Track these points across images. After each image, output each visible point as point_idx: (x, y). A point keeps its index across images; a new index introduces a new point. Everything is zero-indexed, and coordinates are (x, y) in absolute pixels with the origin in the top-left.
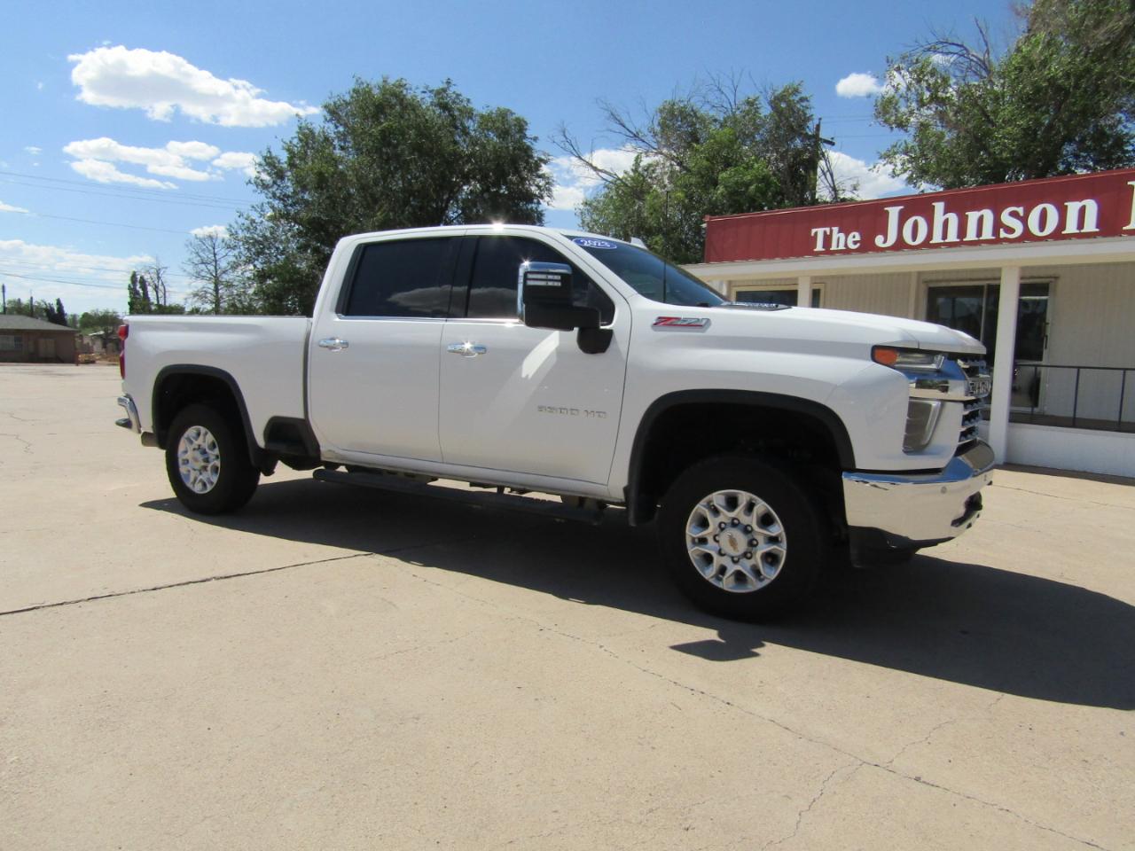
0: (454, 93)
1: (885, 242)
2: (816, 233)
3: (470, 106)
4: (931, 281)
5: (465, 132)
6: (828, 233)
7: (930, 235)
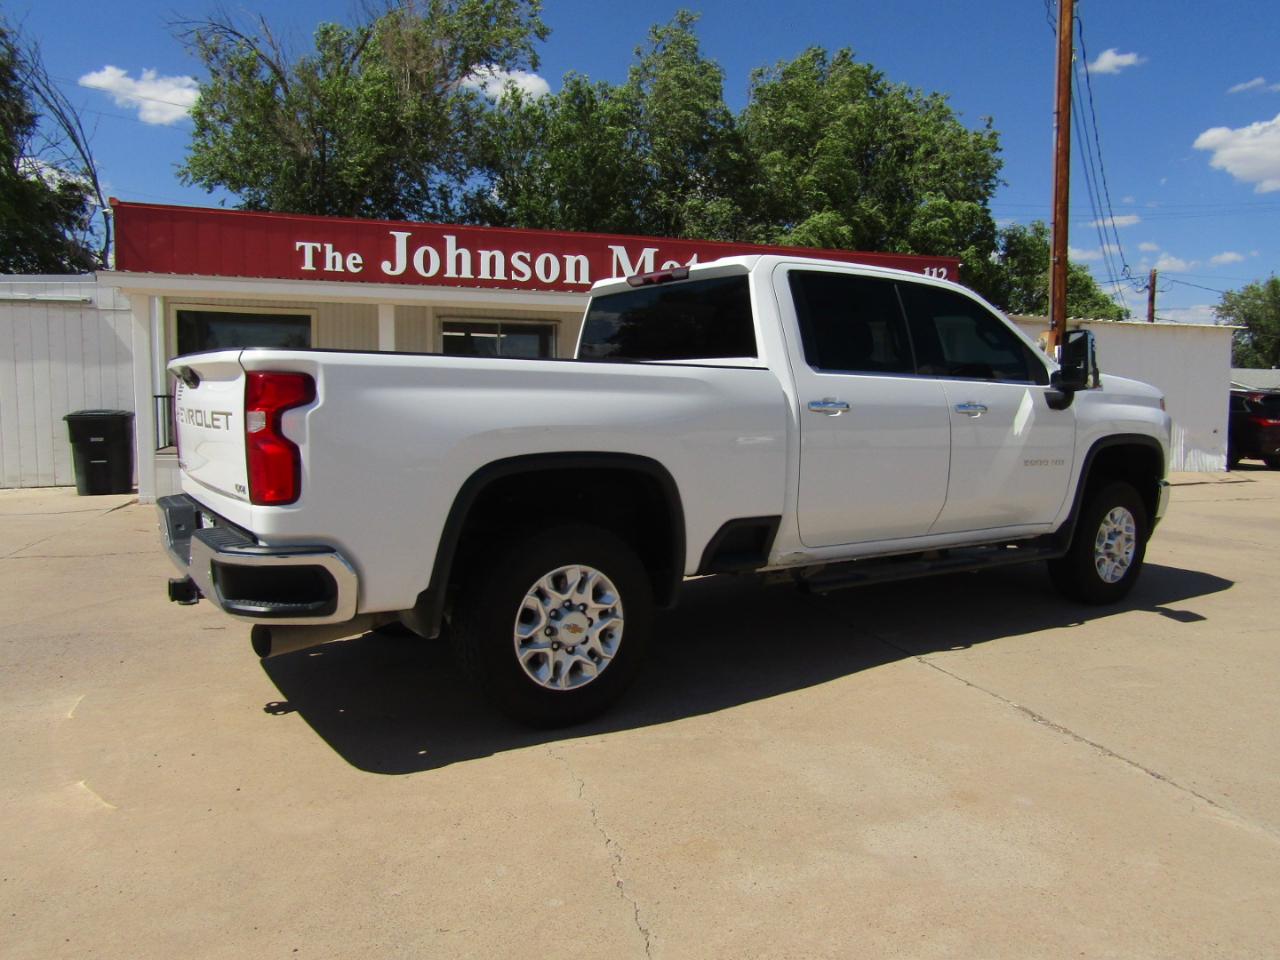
1: (393, 269)
2: (302, 248)
6: (319, 250)
7: (443, 268)
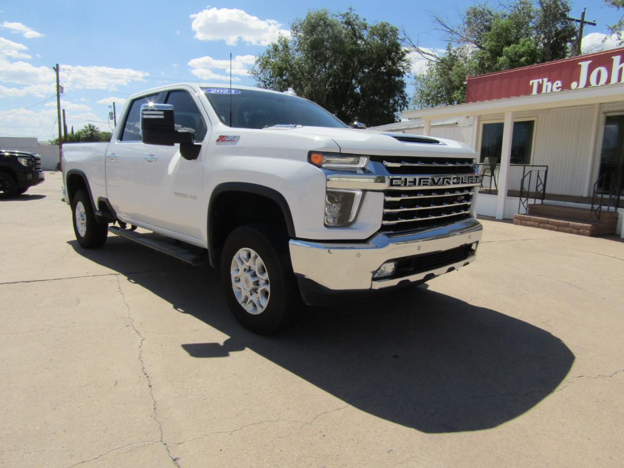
0: (354, 14)
1: (578, 86)
2: (533, 84)
3: (365, 22)
4: (609, 112)
5: (361, 38)
6: (541, 83)
7: (608, 81)
